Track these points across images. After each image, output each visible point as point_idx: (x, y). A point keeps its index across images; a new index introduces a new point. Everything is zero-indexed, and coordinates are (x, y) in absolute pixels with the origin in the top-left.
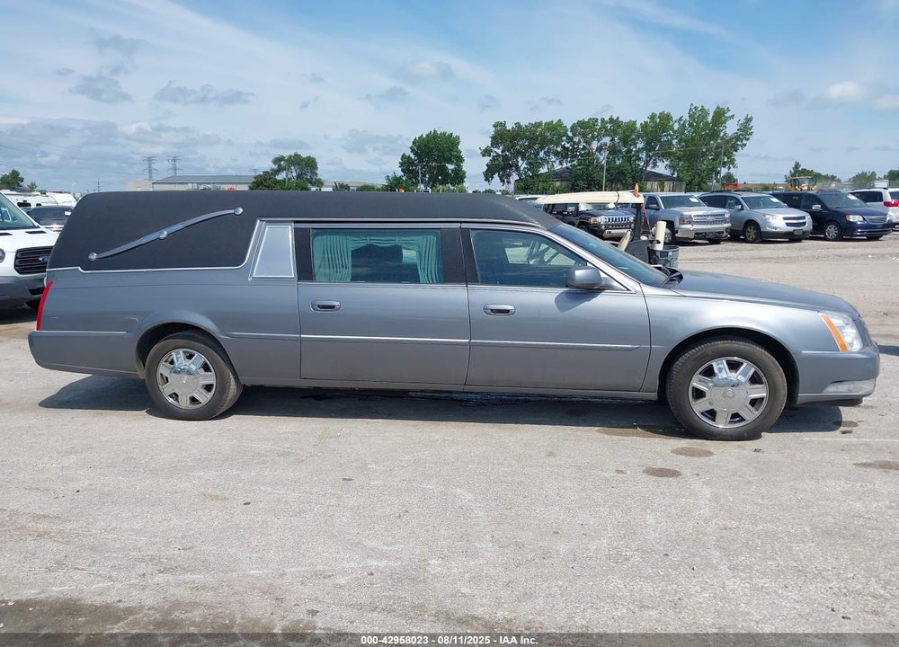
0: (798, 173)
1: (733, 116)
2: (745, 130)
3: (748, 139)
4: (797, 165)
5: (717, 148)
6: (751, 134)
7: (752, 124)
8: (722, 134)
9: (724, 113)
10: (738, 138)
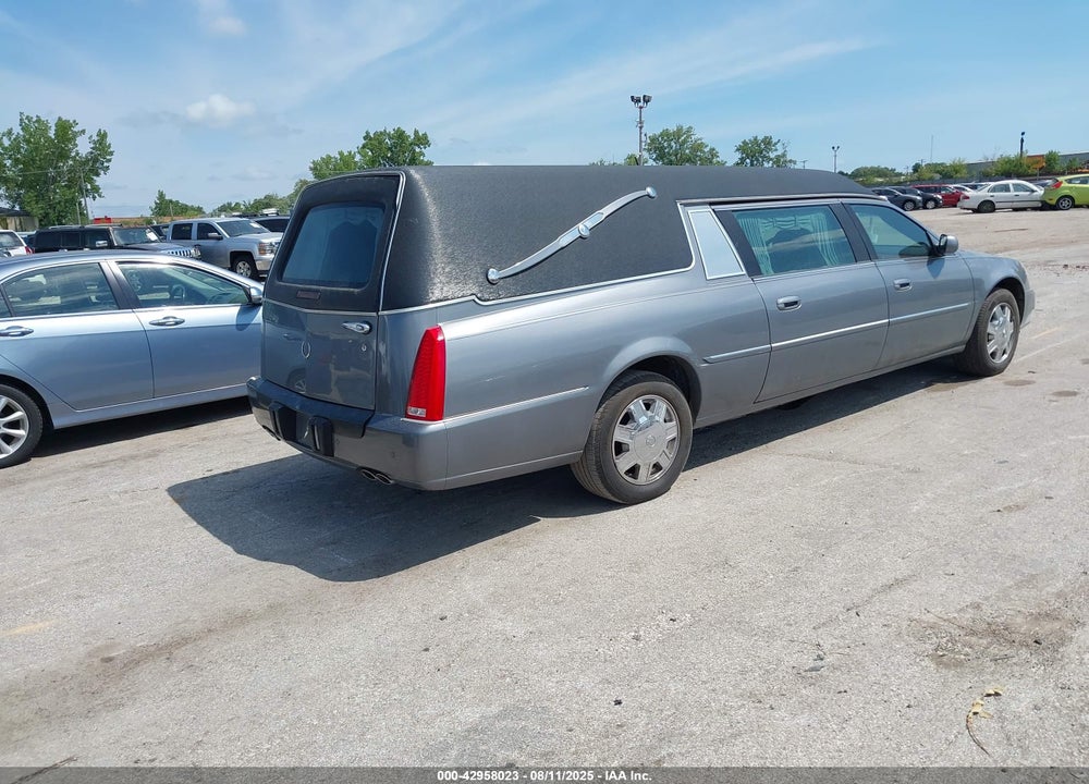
0: (164, 206)
1: (83, 132)
2: (102, 147)
3: (109, 161)
4: (161, 196)
5: (70, 171)
6: (111, 153)
7: (108, 140)
8: (73, 154)
9: (71, 126)
10: (95, 160)
